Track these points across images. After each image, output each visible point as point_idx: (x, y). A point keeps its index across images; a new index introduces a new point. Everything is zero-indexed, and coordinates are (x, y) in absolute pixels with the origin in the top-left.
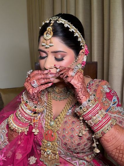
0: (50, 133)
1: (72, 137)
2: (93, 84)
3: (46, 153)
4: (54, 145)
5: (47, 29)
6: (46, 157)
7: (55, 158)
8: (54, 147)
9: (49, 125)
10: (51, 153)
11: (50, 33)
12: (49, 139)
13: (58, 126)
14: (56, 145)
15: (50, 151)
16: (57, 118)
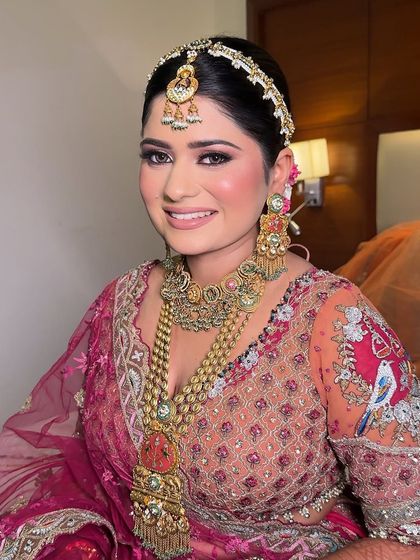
0: (157, 444)
1: (221, 477)
2: (307, 289)
3: (147, 512)
4: (171, 486)
5: (179, 72)
6: (150, 525)
7: (177, 530)
8: (172, 493)
9: (155, 415)
10: (164, 513)
11: (189, 83)
12: (155, 465)
13: (183, 420)
14: (176, 484)
15: (160, 505)
16: (183, 393)
